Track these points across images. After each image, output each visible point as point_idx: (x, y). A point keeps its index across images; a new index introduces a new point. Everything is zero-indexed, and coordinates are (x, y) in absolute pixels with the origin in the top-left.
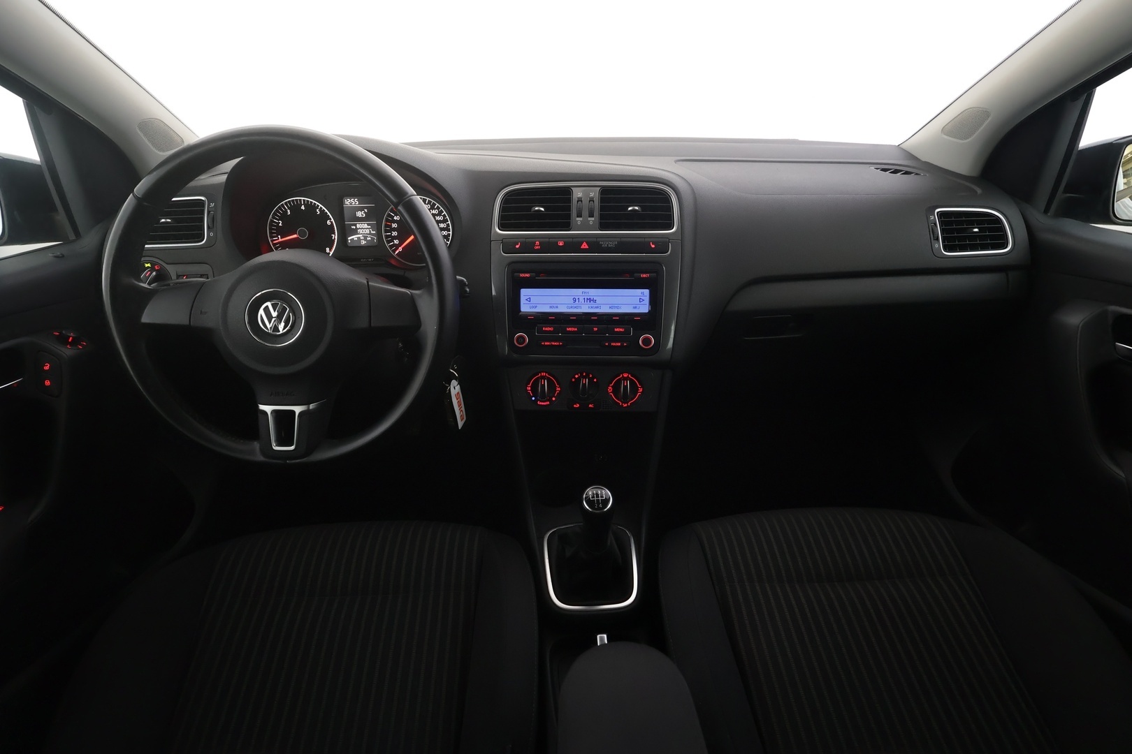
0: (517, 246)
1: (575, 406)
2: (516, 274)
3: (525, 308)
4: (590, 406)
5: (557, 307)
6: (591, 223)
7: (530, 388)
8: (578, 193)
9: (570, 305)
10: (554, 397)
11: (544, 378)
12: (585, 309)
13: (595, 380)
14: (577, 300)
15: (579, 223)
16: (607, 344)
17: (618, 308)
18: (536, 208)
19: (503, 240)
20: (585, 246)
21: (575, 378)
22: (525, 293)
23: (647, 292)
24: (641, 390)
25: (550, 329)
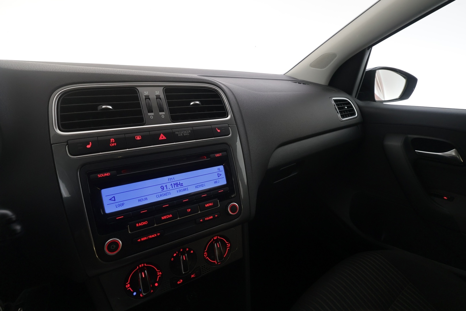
0: (88, 146)
1: (178, 283)
2: (92, 176)
3: (110, 208)
4: (192, 276)
5: (146, 199)
6: (163, 117)
7: (129, 285)
8: (144, 92)
9: (159, 194)
10: (156, 282)
11: (142, 270)
12: (174, 194)
13: (192, 252)
14: (165, 188)
15: (152, 117)
16: (201, 220)
17: (202, 186)
18: (103, 107)
19: (68, 141)
20: (162, 137)
21: (173, 257)
22: (106, 193)
23: (221, 167)
24: (229, 245)
25: (144, 223)
